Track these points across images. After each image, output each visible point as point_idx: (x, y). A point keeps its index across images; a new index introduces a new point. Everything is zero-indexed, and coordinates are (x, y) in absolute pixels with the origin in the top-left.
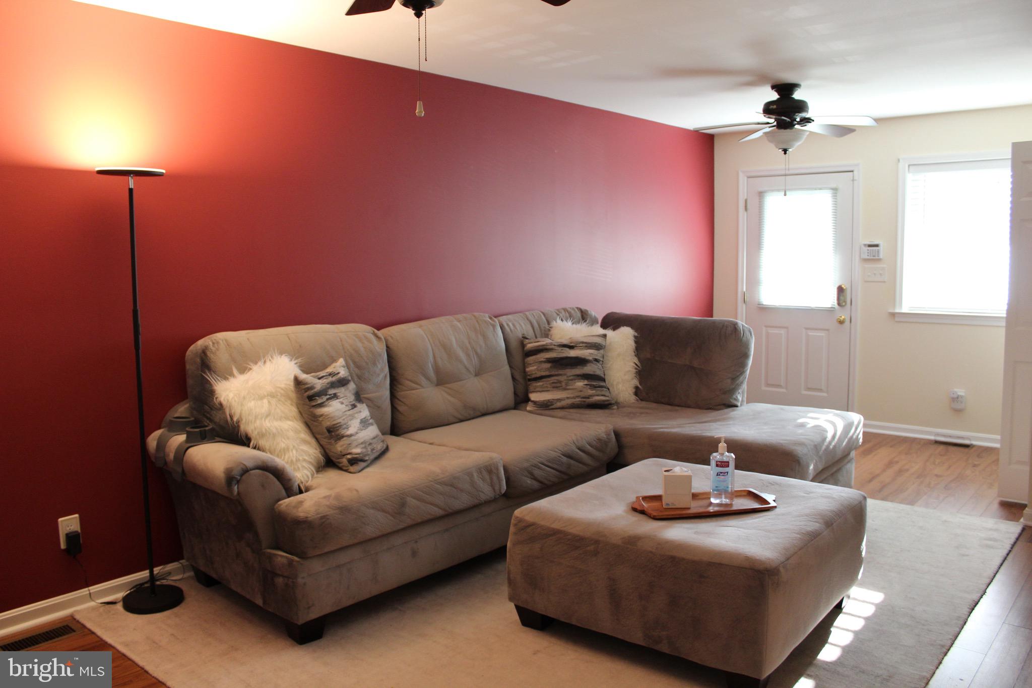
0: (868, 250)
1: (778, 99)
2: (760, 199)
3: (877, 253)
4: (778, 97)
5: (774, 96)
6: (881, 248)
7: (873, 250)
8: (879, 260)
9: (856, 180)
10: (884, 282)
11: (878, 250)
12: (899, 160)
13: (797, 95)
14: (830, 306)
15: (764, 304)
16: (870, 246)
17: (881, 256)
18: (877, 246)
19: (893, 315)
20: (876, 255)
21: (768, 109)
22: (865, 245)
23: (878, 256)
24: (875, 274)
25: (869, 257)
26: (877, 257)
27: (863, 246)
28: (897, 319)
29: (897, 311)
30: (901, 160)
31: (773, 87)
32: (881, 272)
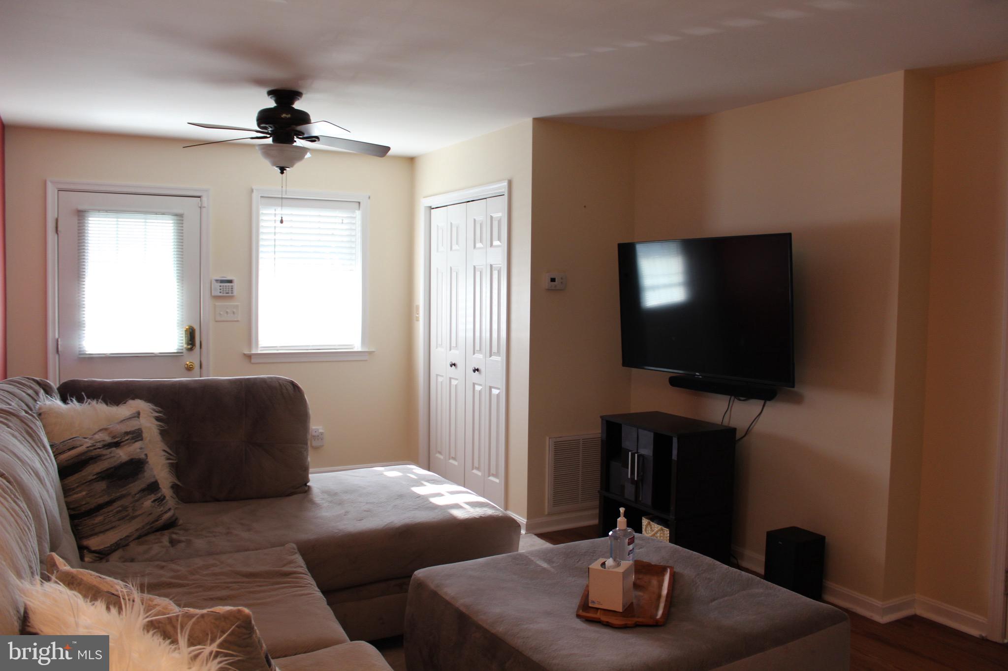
0: (220, 286)
1: (275, 107)
2: (79, 220)
3: (230, 290)
4: (276, 105)
5: (271, 103)
6: (235, 285)
7: (226, 286)
8: (232, 297)
9: (204, 207)
10: (238, 321)
11: (232, 286)
12: (252, 191)
13: (298, 105)
14: (176, 351)
15: (87, 353)
16: (222, 281)
17: (235, 293)
18: (230, 281)
19: (249, 357)
20: (230, 292)
21: (265, 118)
22: (217, 281)
23: (232, 293)
24: (227, 312)
25: (221, 294)
26: (230, 294)
27: (214, 282)
28: (253, 361)
29: (254, 352)
30: (254, 191)
31: (270, 93)
32: (235, 311)
